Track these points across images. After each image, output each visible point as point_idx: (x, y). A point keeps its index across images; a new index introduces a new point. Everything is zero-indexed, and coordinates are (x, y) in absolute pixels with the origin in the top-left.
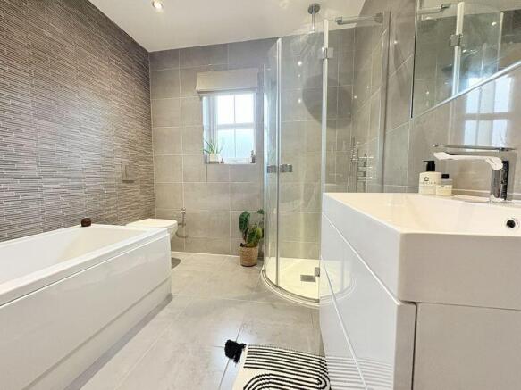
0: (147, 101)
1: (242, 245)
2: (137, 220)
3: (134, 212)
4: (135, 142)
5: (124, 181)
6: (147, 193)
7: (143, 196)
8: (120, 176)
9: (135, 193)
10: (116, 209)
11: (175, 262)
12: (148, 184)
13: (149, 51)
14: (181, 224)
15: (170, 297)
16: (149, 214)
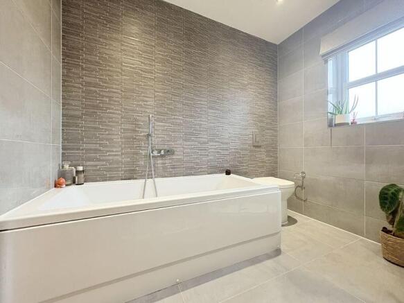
0: (275, 83)
1: (385, 230)
2: (262, 176)
3: (260, 170)
4: (264, 116)
5: (254, 146)
6: (271, 157)
7: (267, 159)
8: (251, 142)
9: (262, 155)
10: (247, 166)
11: (291, 221)
12: (273, 150)
13: (278, 43)
14: (300, 187)
15: (278, 252)
16: (273, 173)
